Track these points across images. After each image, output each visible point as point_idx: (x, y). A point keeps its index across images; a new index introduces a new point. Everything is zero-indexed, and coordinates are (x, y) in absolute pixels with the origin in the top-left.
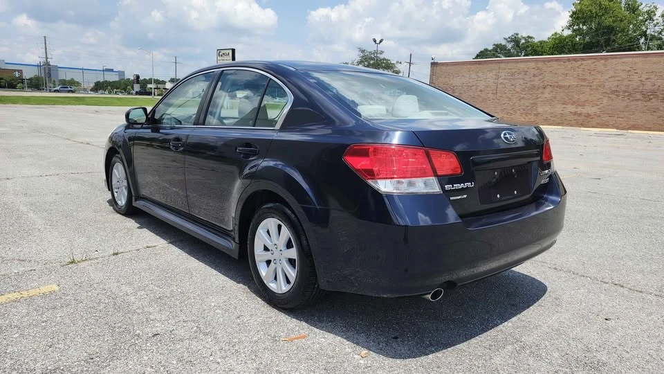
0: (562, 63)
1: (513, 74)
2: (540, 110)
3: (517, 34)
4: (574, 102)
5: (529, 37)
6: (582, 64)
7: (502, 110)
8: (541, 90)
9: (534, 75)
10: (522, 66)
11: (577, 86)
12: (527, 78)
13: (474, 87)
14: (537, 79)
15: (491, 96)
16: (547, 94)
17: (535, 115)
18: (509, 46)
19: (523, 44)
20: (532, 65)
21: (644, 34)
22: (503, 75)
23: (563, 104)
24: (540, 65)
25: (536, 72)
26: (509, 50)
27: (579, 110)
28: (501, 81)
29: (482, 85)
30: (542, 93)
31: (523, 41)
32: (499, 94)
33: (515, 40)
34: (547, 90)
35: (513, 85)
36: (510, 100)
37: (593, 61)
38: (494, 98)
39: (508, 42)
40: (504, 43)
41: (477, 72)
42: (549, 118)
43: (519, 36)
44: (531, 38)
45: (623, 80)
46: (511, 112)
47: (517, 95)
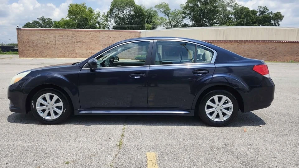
0: (83, 32)
1: (62, 36)
2: (77, 52)
3: (44, 17)
4: (90, 48)
5: (49, 19)
6: (91, 33)
7: (60, 52)
8: (76, 43)
9: (72, 37)
10: (66, 32)
11: (90, 42)
12: (69, 38)
13: (44, 42)
14: (73, 39)
15: (53, 45)
16: (79, 45)
17: (76, 54)
18: (41, 22)
19: (47, 22)
20: (70, 32)
21: (98, 23)
22: (57, 36)
23: (86, 49)
24: (74, 33)
25: (73, 36)
26: (41, 24)
27: (93, 51)
28: (56, 39)
29: (48, 41)
30: (77, 45)
31: (47, 20)
32: (57, 45)
33: (43, 20)
34: (79, 43)
35: (63, 41)
36: (63, 47)
37: (95, 32)
38: (55, 46)
39: (40, 20)
40: (38, 20)
41: (44, 34)
42: (81, 55)
43: (45, 18)
44: (50, 19)
45: (107, 40)
46: (64, 53)
47: (66, 45)
